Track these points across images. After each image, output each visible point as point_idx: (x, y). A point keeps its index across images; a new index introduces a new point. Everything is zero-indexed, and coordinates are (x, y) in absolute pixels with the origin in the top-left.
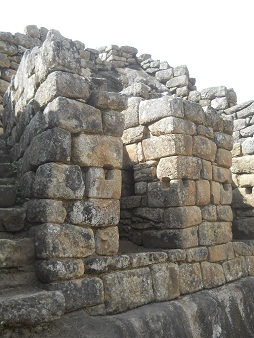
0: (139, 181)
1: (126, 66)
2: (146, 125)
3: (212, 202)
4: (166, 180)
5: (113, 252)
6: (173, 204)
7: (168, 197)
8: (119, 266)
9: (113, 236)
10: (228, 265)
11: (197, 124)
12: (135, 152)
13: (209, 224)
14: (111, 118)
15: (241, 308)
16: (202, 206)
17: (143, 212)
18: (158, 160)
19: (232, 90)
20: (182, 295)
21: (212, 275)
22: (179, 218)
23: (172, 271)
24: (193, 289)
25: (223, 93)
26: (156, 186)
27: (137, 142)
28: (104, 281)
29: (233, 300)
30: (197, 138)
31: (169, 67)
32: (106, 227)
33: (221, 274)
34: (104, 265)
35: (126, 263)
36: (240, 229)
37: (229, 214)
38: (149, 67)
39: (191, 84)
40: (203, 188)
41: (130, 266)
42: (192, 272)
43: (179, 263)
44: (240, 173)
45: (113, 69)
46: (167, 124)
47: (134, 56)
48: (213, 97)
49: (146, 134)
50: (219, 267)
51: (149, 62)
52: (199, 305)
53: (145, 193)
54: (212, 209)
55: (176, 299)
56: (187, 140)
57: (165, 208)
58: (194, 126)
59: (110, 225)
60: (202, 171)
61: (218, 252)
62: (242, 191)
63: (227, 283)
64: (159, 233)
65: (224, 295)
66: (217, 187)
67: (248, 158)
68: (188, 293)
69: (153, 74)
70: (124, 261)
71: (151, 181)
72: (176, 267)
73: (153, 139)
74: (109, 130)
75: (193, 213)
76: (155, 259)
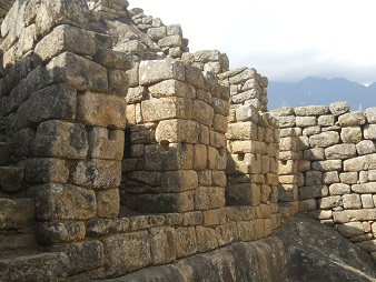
0: (136, 143)
1: (116, 19)
2: (146, 86)
3: (208, 167)
4: (165, 144)
5: (113, 214)
6: (170, 167)
7: (165, 160)
8: (119, 229)
9: (113, 198)
10: (221, 229)
11: (196, 88)
12: (133, 113)
13: (205, 188)
14: (117, 77)
15: (233, 272)
16: (198, 171)
17: (139, 175)
18: (157, 122)
19: (225, 55)
20: (178, 259)
21: (206, 239)
22: (177, 182)
23: (169, 234)
24: (188, 253)
25: (217, 58)
26: (154, 149)
27: (135, 103)
28: (105, 244)
29: (225, 264)
30: (196, 102)
31: (162, 25)
32: (107, 189)
33: (215, 238)
34: (104, 227)
35: (126, 226)
36: (231, 195)
37: (223, 180)
38: (141, 23)
39: (184, 45)
40: (200, 151)
41: (130, 229)
42: (187, 236)
43: (176, 226)
44: (233, 140)
47: (125, 9)
48: (206, 61)
49: (146, 96)
50: (212, 231)
51: (141, 17)
52: (194, 268)
53: (142, 156)
54: (208, 174)
55: (172, 262)
56: (187, 104)
57: (163, 171)
58: (194, 91)
59: (111, 187)
60: (200, 136)
61: (212, 217)
62: (235, 157)
63: (219, 247)
64: (156, 197)
65: (217, 258)
66: (213, 152)
67: (241, 124)
68: (183, 257)
69: (145, 31)
70: (124, 224)
71: (149, 144)
72: (173, 230)
73: (153, 101)
74: (114, 90)
75: (190, 177)
76: (154, 222)
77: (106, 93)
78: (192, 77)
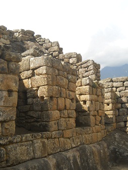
0: (29, 98)
1: (29, 40)
2: (33, 70)
3: (65, 108)
4: (42, 97)
5: (12, 134)
6: (45, 109)
7: (43, 106)
8: (15, 141)
9: (12, 126)
10: (73, 139)
11: (58, 70)
13: (64, 119)
15: (78, 160)
16: (60, 110)
17: (31, 113)
18: (38, 87)
19: (80, 55)
20: (49, 155)
21: (65, 144)
22: (48, 116)
23: (43, 143)
24: (54, 152)
25: (75, 56)
26: (37, 101)
27: (29, 78)
28: (6, 149)
29: (74, 157)
30: (58, 77)
31: (50, 42)
32: (8, 121)
33: (69, 144)
34: (6, 141)
35: (19, 140)
36: (80, 121)
37: (74, 114)
38: (40, 41)
39: (60, 51)
40: (61, 102)
41: (21, 141)
42: (54, 143)
43: (48, 139)
44: (81, 94)
45: (22, 41)
46: (43, 70)
47: (33, 35)
48: (70, 58)
49: (33, 75)
50: (68, 140)
51: (40, 39)
52: (57, 160)
53: (32, 104)
54: (66, 112)
55: (46, 157)
56: (53, 78)
57: (42, 111)
58: (57, 71)
59: (10, 120)
60: (61, 93)
61: (68, 133)
62: (82, 103)
63: (72, 148)
64: (38, 124)
65: (70, 154)
66: (68, 101)
68: (52, 154)
69: (42, 45)
70: (18, 138)
71: (35, 98)
72: (46, 141)
73: (36, 77)
74: (11, 72)
75: (56, 114)
76: (35, 137)
77: (6, 73)
78: (56, 65)
